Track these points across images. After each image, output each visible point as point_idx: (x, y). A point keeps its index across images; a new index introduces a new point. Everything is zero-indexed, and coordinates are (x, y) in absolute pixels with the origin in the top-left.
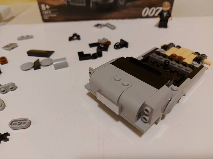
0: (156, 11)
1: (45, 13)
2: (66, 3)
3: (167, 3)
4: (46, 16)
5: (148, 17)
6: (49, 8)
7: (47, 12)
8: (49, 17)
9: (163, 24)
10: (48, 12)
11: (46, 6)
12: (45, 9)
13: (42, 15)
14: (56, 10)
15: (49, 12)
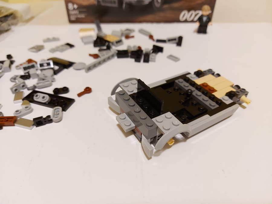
0: (196, 15)
2: (96, 3)
3: (206, 7)
4: (73, 17)
5: (186, 21)
6: (77, 8)
7: (74, 12)
8: (76, 18)
9: (202, 30)
11: (73, 6)
12: (72, 9)
13: (69, 15)
14: (85, 10)
15: (76, 13)
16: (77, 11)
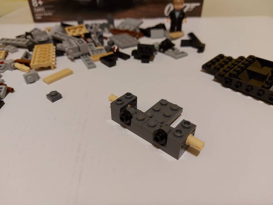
1: (37, 10)
4: (39, 15)
6: (42, 4)
7: (40, 9)
8: (42, 16)
11: (38, 1)
12: (37, 5)
14: (52, 6)
16: (43, 8)
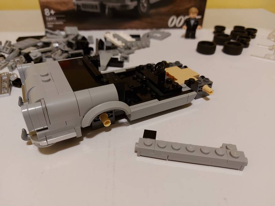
1: (49, 19)
2: (75, 8)
3: (194, 9)
4: (50, 23)
5: (175, 27)
6: (54, 14)
7: (51, 18)
8: (53, 25)
9: (190, 34)
10: (53, 18)
11: (50, 10)
12: (49, 14)
13: (45, 22)
14: (63, 16)
16: (55, 17)
